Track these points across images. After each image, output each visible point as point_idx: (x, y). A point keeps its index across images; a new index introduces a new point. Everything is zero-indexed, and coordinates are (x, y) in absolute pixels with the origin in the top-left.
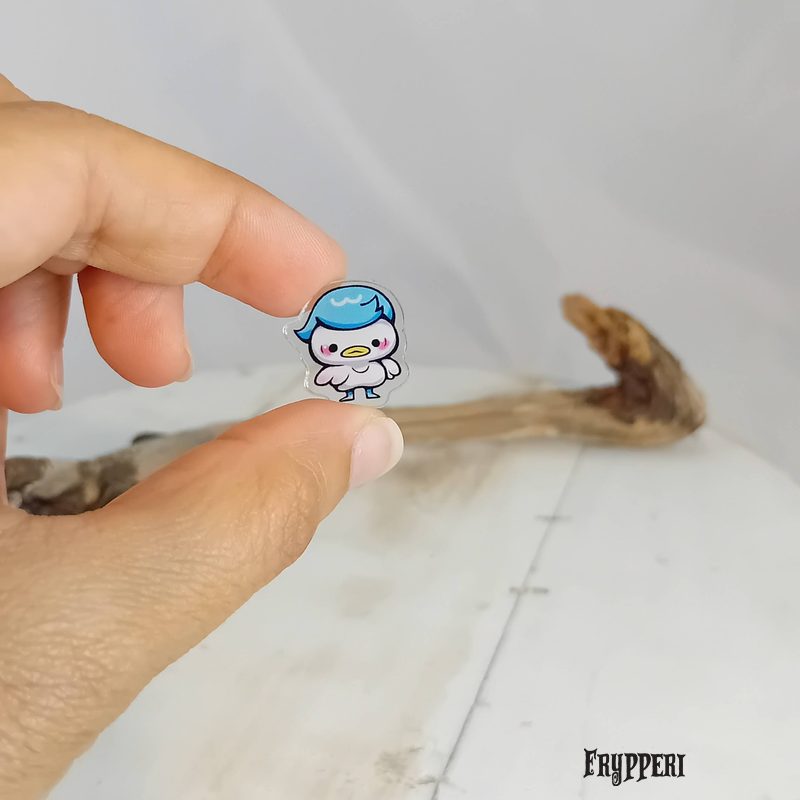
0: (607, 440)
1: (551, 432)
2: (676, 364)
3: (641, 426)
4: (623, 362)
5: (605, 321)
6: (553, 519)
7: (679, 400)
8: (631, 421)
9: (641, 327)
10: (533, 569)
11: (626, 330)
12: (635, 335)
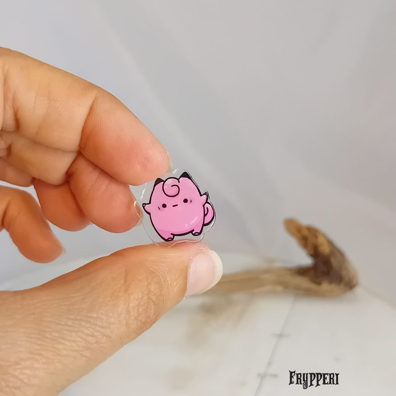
0: (308, 293)
1: (279, 288)
2: (342, 254)
3: (325, 286)
4: (315, 253)
5: (306, 232)
6: (280, 336)
7: (344, 273)
8: (319, 284)
9: (324, 236)
10: (270, 363)
11: (316, 237)
12: (321, 240)
